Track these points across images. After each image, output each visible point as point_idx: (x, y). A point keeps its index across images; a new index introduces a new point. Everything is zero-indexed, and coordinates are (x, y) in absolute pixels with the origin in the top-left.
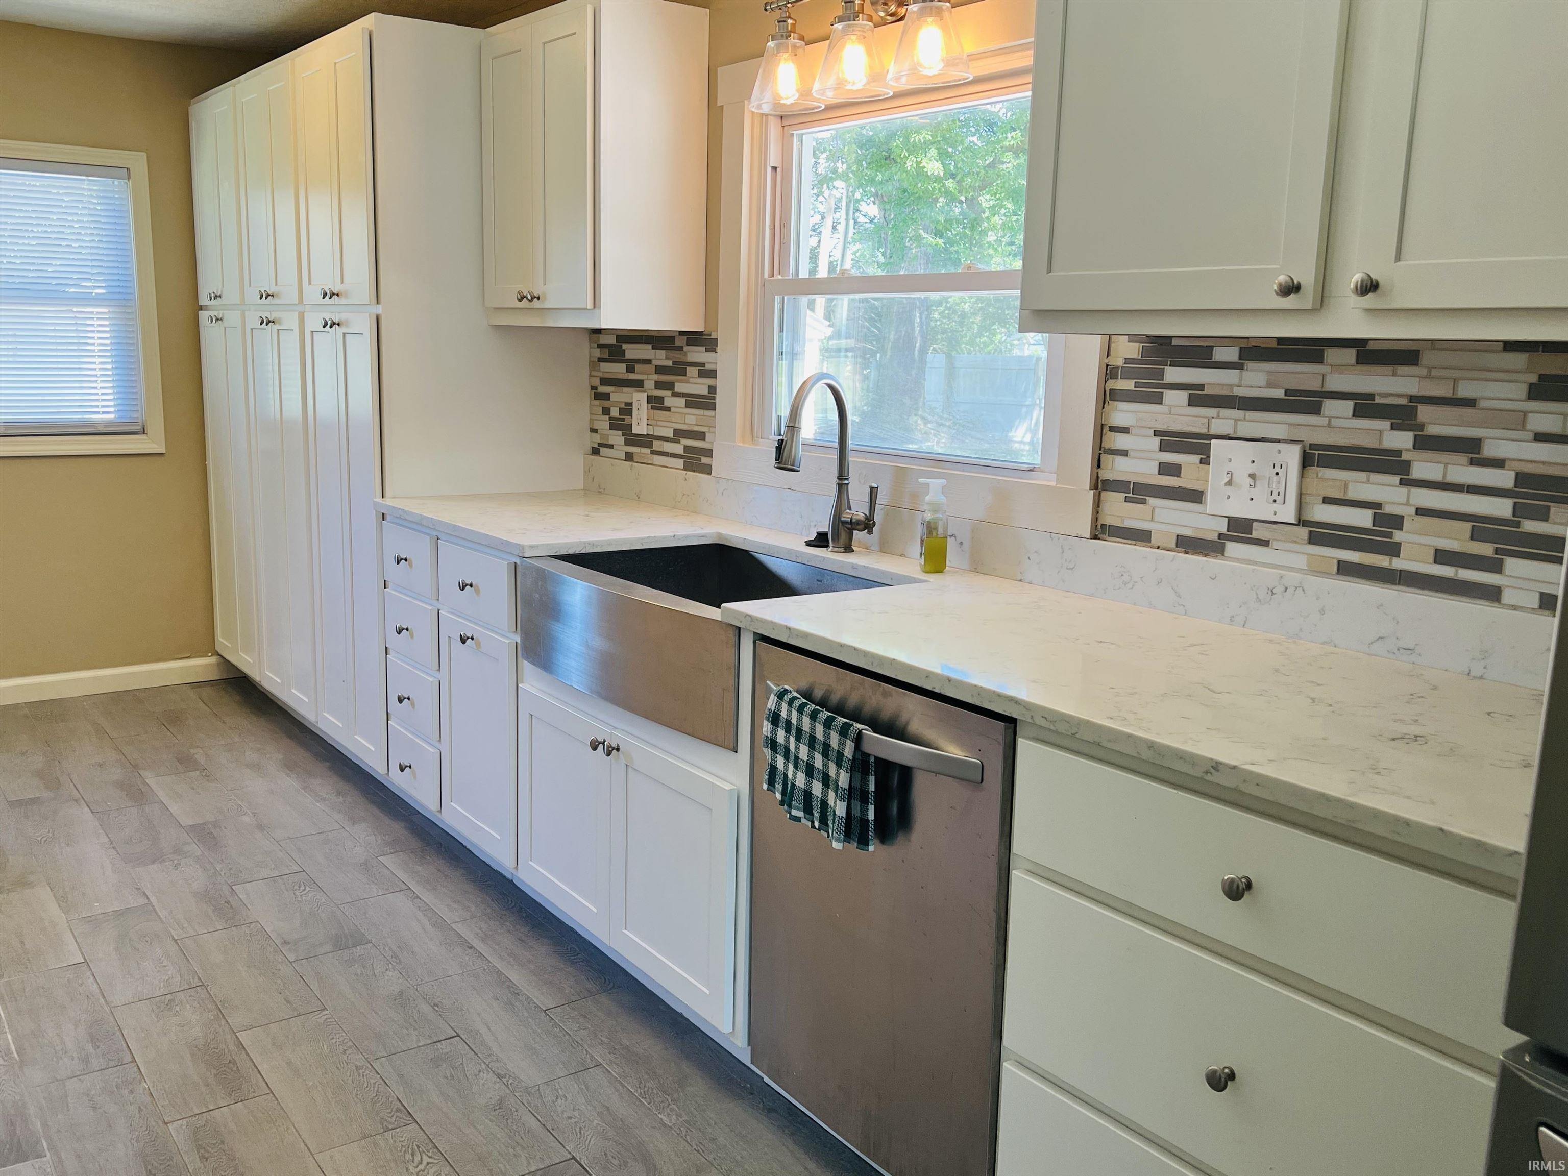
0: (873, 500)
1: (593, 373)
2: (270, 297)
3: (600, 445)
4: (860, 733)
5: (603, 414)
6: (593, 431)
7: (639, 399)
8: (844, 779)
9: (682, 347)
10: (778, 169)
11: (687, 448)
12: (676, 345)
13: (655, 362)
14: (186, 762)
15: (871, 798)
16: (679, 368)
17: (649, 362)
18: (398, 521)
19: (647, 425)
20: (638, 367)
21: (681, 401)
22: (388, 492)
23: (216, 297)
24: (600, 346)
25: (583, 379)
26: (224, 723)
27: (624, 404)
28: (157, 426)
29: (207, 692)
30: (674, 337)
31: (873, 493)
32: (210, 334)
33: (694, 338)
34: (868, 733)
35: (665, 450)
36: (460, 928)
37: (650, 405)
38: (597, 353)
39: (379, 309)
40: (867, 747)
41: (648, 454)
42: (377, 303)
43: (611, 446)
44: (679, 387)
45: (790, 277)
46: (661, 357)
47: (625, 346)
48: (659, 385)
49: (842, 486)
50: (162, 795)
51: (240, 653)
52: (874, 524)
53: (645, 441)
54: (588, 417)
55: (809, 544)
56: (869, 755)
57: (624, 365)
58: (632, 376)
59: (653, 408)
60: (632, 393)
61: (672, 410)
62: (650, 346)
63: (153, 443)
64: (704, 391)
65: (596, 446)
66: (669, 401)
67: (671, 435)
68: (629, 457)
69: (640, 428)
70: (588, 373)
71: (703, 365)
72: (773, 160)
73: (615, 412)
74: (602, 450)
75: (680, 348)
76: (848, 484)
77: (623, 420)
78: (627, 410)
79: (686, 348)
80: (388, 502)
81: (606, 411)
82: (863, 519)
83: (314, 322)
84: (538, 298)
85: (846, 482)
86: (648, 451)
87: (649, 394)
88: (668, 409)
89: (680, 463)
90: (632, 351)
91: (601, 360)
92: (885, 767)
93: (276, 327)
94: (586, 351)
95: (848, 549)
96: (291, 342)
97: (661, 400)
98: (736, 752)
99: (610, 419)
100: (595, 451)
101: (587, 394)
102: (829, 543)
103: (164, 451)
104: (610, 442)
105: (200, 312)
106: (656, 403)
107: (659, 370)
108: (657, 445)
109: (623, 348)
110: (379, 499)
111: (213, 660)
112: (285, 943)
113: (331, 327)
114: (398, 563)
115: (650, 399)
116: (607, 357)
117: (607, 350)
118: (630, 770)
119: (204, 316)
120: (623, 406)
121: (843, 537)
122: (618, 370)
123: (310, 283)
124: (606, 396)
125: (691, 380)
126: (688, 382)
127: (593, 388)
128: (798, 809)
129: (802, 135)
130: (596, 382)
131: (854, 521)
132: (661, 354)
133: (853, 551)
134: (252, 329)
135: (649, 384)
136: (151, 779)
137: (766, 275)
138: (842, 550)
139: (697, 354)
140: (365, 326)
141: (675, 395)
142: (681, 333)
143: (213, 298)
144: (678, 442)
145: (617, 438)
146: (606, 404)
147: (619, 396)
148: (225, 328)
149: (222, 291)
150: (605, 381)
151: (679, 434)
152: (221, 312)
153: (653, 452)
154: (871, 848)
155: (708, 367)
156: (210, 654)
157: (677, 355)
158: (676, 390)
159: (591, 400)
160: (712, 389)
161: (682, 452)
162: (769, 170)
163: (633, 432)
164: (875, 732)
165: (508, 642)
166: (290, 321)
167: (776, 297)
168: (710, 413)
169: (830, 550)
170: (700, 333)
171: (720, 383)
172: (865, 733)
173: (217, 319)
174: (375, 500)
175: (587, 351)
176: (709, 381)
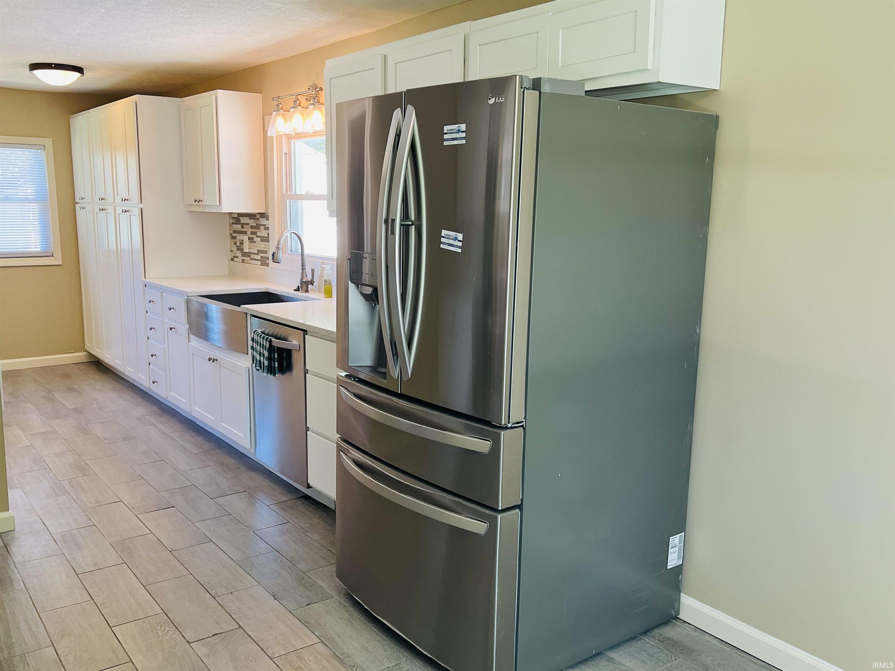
0: (313, 274)
1: (231, 229)
2: (103, 200)
3: (234, 257)
4: (271, 340)
5: (234, 244)
6: (232, 251)
7: (245, 238)
8: (266, 354)
9: (258, 218)
10: (287, 154)
11: (261, 257)
12: (257, 218)
13: (250, 224)
14: (71, 390)
15: (276, 360)
16: (258, 227)
17: (248, 224)
18: (150, 287)
19: (249, 248)
20: (245, 226)
21: (259, 239)
22: (147, 276)
23: (82, 199)
24: (233, 218)
25: (227, 232)
26: (88, 377)
27: (241, 240)
28: (58, 254)
29: (82, 367)
30: (256, 215)
31: (313, 271)
32: (80, 214)
33: (263, 215)
34: (273, 339)
35: (255, 258)
36: (172, 435)
37: (249, 241)
38: (232, 220)
39: (142, 206)
40: (273, 344)
41: (249, 260)
42: (141, 203)
43: (237, 257)
44: (258, 234)
45: (293, 193)
46: (252, 222)
47: (240, 218)
48: (252, 233)
49: (303, 268)
50: (60, 399)
51: (95, 348)
52: (314, 282)
53: (248, 255)
54: (229, 246)
55: (295, 290)
56: (274, 347)
57: (240, 225)
58: (243, 230)
59: (250, 242)
60: (243, 236)
61: (256, 242)
62: (248, 218)
63: (57, 260)
64: (266, 235)
65: (232, 257)
66: (256, 239)
67: (256, 252)
68: (243, 261)
69: (246, 250)
70: (229, 229)
71: (265, 225)
72: (285, 151)
73: (238, 244)
74: (235, 259)
75: (258, 219)
76: (305, 268)
77: (241, 247)
78: (242, 243)
79: (260, 219)
80: (147, 280)
81: (235, 243)
82: (310, 280)
83: (119, 211)
84: (202, 201)
85: (304, 267)
86: (249, 258)
87: (249, 237)
88: (255, 242)
89: (259, 263)
90: (243, 220)
91: (233, 223)
92: (280, 350)
93: (105, 212)
94: (228, 221)
95: (307, 291)
96: (111, 218)
97: (253, 238)
98: (248, 354)
99: (237, 246)
100: (232, 260)
101: (229, 237)
102: (299, 289)
103: (61, 264)
104: (237, 256)
105: (76, 205)
106: (251, 240)
107: (252, 227)
108: (252, 256)
109: (240, 219)
110: (144, 279)
111: (85, 353)
112: (105, 439)
113: (125, 212)
114: (150, 303)
115: (249, 238)
116: (235, 222)
117: (235, 220)
118: (221, 367)
119: (77, 206)
120: (241, 241)
121: (305, 287)
122: (238, 227)
123: (117, 195)
124: (235, 238)
125: (262, 231)
126: (260, 232)
127: (231, 234)
128: (258, 366)
129: (295, 141)
130: (232, 232)
131: (307, 281)
132: (252, 221)
133: (309, 292)
134: (97, 212)
135: (249, 233)
136: (56, 395)
137: (284, 192)
138: (305, 292)
139: (263, 221)
140: (136, 212)
141: (257, 237)
142: (258, 213)
143: (81, 199)
144: (259, 255)
145: (239, 254)
146: (235, 240)
147: (239, 237)
148: (86, 212)
149: (85, 197)
150: (235, 232)
151: (259, 252)
152: (84, 205)
153: (251, 259)
154: (277, 375)
155: (267, 226)
156: (83, 351)
157: (256, 221)
158: (257, 235)
159: (230, 239)
160: (268, 234)
161: (260, 259)
162: (283, 154)
163: (244, 251)
164: (276, 339)
165: (185, 328)
166: (111, 209)
167: (287, 200)
168: (268, 243)
169: (300, 291)
170: (264, 213)
171: (270, 231)
172: (273, 340)
173: (83, 208)
174: (142, 279)
175: (228, 219)
176: (267, 231)
